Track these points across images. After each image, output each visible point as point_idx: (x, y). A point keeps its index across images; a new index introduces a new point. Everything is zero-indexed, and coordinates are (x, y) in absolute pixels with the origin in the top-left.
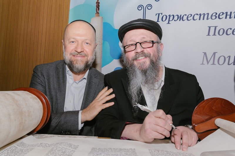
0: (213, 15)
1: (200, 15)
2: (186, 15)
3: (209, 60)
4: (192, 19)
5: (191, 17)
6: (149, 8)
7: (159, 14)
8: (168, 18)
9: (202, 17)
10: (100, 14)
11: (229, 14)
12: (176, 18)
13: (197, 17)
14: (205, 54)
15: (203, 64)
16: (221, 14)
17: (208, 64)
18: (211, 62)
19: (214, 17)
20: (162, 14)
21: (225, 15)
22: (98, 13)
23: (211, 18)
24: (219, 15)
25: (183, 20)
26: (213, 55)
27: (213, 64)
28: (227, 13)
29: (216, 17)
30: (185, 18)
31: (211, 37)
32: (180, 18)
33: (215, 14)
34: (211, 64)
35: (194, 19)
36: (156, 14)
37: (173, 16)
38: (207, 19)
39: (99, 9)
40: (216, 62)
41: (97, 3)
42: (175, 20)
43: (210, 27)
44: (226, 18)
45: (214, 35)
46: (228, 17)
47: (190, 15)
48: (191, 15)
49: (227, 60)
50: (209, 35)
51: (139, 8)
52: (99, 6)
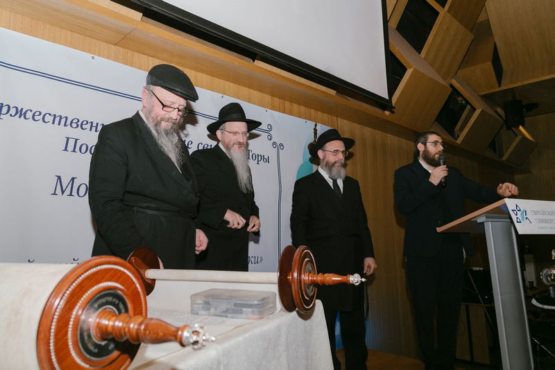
1: (55, 115)
2: (31, 111)
3: (64, 188)
4: (41, 120)
5: (39, 116)
9: (57, 120)
11: (94, 125)
12: (13, 111)
13: (49, 118)
14: (59, 178)
15: (54, 194)
16: (85, 123)
17: (62, 194)
18: (68, 192)
19: (74, 125)
21: (89, 125)
23: (71, 125)
24: (82, 124)
25: (25, 118)
26: (70, 181)
27: (71, 195)
28: (92, 123)
29: (78, 126)
30: (29, 115)
31: (69, 153)
32: (21, 113)
33: (75, 121)
34: (68, 195)
35: (44, 121)
37: (9, 106)
38: (65, 125)
42: (11, 115)
43: (68, 139)
44: (90, 130)
45: (74, 151)
46: (94, 129)
47: (39, 113)
48: (41, 113)
50: (66, 150)
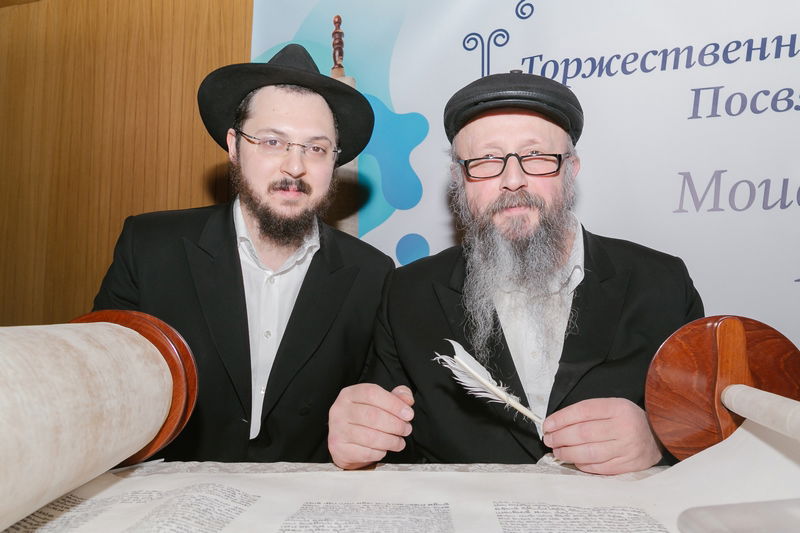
0: (707, 51)
1: (665, 53)
2: (618, 57)
3: (700, 197)
4: (639, 69)
5: (634, 63)
6: (500, 40)
7: (532, 59)
8: (561, 68)
9: (671, 59)
10: (345, 69)
11: (757, 44)
12: (586, 68)
13: (654, 61)
14: (687, 177)
15: (681, 210)
16: (734, 46)
17: (698, 209)
18: (709, 202)
19: (708, 59)
20: (541, 57)
21: (744, 49)
22: (340, 66)
23: (701, 62)
24: (726, 52)
25: (609, 74)
26: (712, 180)
27: (716, 208)
28: (750, 42)
29: (716, 58)
30: (616, 65)
31: (705, 122)
32: (601, 67)
33: (711, 49)
34: (709, 211)
35: (644, 69)
36: (524, 60)
37: (578, 61)
38: (689, 65)
39: (341, 54)
40: (724, 202)
41: (334, 34)
42: (584, 76)
43: (697, 92)
44: (749, 58)
45: (714, 114)
46: (756, 54)
47: (631, 58)
48: (636, 56)
49: (760, 192)
50: (695, 115)
51: (466, 45)
52: (341, 43)
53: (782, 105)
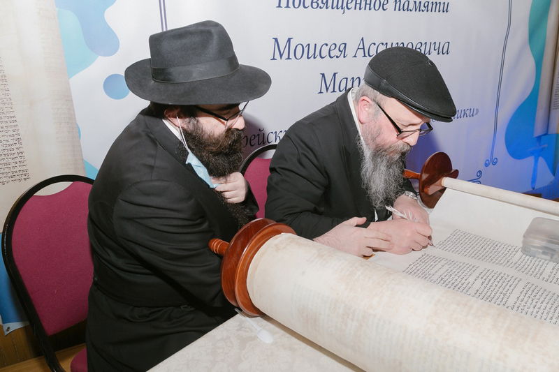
3: (282, 52)
14: (276, 40)
15: (274, 59)
17: (281, 58)
18: (285, 55)
26: (287, 42)
27: (289, 58)
31: (283, 9)
34: (286, 59)
45: (288, 6)
49: (306, 50)
50: (279, 6)
53: (315, 5)
